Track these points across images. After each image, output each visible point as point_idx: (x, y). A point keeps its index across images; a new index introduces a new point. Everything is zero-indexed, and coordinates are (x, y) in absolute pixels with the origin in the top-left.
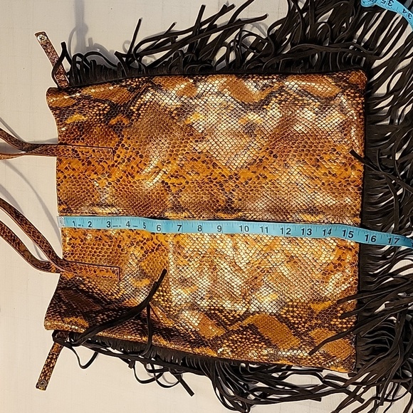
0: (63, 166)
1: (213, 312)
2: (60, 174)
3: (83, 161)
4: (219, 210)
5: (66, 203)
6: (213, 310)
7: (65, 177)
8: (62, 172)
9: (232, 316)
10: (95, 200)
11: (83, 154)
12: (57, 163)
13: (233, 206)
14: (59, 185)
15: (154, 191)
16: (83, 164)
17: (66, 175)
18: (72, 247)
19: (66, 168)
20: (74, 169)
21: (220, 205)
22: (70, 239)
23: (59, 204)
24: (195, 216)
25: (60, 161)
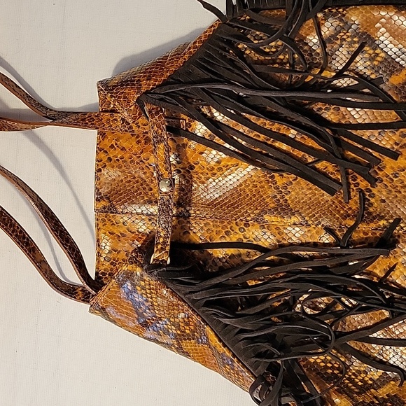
0: (106, 143)
1: (330, 371)
2: (103, 155)
3: (138, 137)
4: (349, 215)
5: (108, 198)
6: (330, 368)
7: (110, 159)
8: (106, 152)
9: (361, 381)
10: (153, 195)
11: (139, 127)
12: (99, 138)
13: (371, 209)
14: (99, 170)
15: (248, 182)
16: (138, 142)
17: (111, 156)
18: (112, 264)
19: (112, 146)
20: (123, 149)
21: (350, 209)
22: (110, 252)
23: (97, 200)
24: (310, 222)
25: (102, 135)
